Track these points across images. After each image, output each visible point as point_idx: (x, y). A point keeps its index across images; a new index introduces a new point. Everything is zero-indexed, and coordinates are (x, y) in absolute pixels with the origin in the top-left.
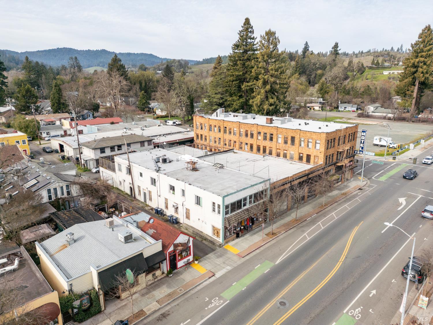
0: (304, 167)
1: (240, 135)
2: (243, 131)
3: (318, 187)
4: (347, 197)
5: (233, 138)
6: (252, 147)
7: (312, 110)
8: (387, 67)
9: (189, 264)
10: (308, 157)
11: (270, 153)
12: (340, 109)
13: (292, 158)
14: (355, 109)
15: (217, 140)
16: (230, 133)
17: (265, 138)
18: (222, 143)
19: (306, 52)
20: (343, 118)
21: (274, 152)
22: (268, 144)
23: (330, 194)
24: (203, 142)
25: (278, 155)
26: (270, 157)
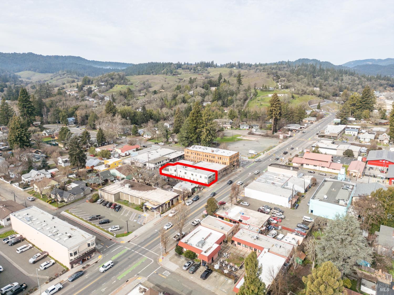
0: (224, 166)
1: (203, 156)
2: (204, 155)
3: (228, 172)
4: (236, 174)
5: (201, 157)
6: (207, 160)
7: (226, 128)
8: (271, 90)
9: (202, 189)
10: (225, 163)
11: (214, 162)
12: (240, 128)
13: (220, 163)
14: (248, 128)
15: (195, 157)
16: (200, 155)
17: (212, 157)
18: (197, 159)
19: (220, 80)
20: (241, 135)
21: (215, 162)
22: (213, 159)
23: (232, 173)
24: (189, 158)
25: (216, 163)
26: (214, 163)
